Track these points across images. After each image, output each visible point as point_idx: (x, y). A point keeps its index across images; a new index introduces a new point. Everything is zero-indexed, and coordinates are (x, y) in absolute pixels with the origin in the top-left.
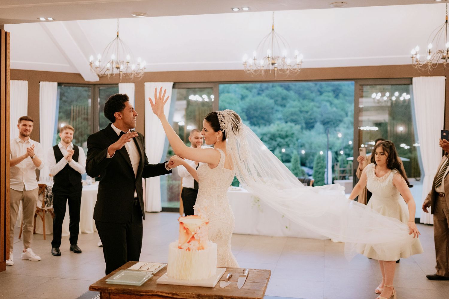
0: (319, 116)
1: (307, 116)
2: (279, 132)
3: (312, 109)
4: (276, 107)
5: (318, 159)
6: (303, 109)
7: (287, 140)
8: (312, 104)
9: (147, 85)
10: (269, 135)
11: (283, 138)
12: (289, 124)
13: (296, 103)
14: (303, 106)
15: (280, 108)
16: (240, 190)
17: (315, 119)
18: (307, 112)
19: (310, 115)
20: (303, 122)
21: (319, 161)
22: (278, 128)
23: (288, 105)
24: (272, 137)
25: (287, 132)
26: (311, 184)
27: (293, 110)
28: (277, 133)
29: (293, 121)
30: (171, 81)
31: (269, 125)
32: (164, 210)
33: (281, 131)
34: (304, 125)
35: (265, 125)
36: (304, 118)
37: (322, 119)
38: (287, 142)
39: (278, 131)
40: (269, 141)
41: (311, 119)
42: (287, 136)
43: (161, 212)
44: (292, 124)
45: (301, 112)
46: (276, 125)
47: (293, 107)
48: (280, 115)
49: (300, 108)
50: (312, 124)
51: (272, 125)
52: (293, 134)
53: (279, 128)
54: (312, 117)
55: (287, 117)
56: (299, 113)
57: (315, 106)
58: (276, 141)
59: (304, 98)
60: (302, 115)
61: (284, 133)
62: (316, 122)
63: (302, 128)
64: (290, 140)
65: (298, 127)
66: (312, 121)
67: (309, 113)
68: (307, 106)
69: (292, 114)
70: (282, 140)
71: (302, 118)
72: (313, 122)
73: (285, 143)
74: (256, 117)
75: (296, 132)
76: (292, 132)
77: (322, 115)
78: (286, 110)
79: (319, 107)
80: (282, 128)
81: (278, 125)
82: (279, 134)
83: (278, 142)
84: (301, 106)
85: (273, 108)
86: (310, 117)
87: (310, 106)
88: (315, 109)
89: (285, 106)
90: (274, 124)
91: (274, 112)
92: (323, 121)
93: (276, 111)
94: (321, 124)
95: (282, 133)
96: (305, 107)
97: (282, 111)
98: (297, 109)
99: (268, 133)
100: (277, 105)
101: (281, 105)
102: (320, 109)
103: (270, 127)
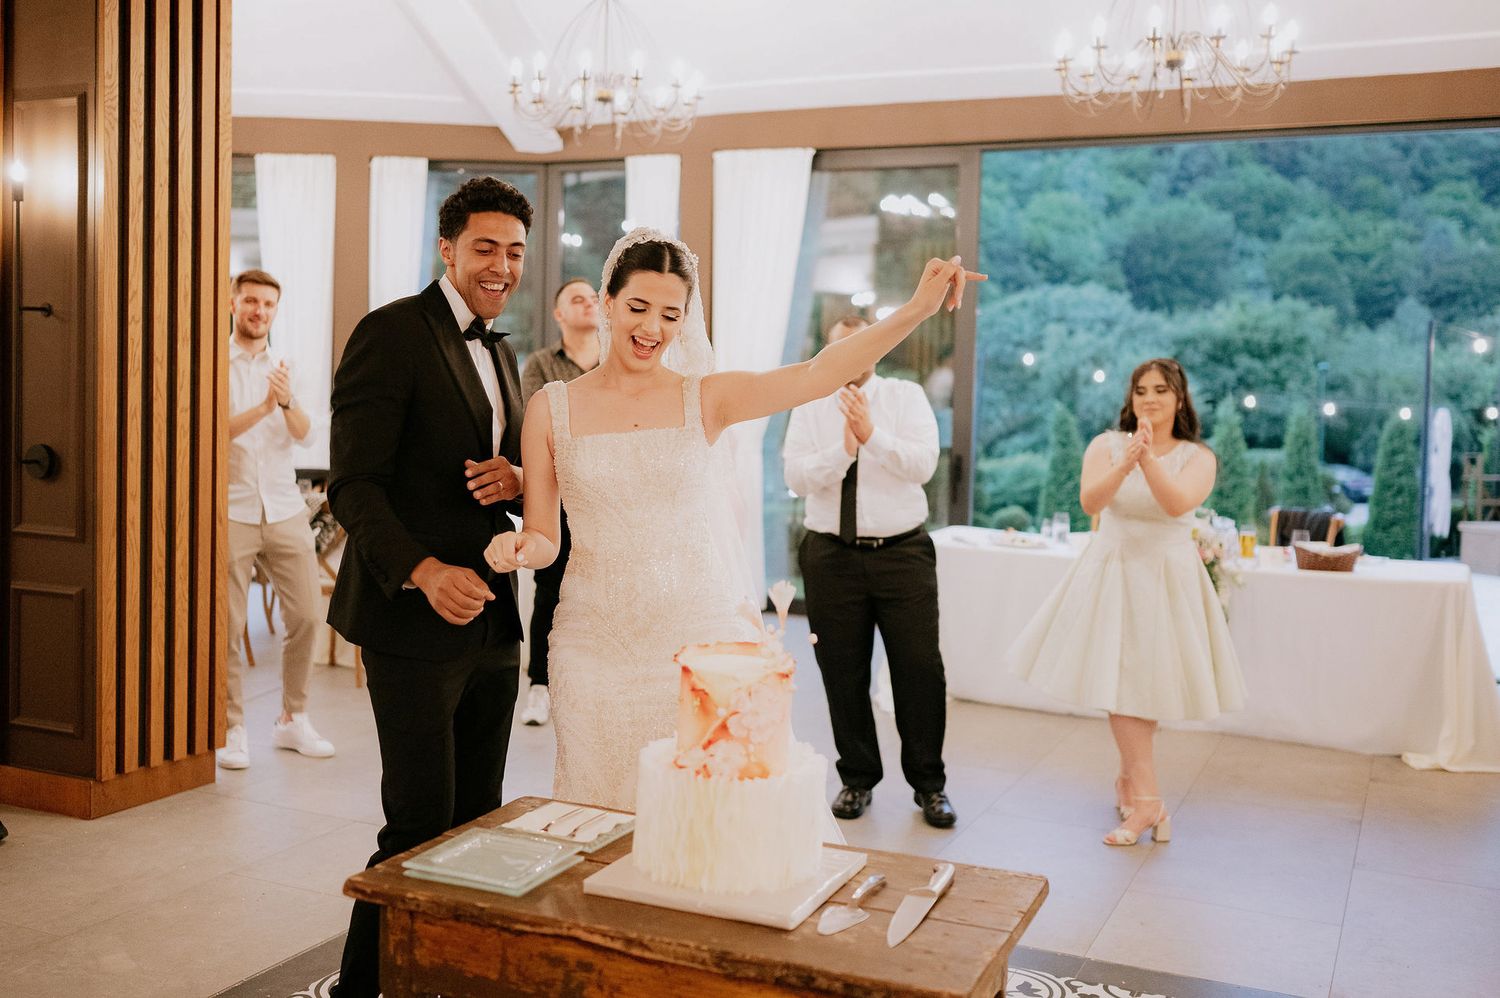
0: (1416, 274)
1: (1364, 272)
2: (1247, 334)
3: (1388, 247)
4: (1241, 241)
5: (1391, 439)
6: (1349, 246)
7: (1275, 363)
8: (1387, 225)
9: (725, 161)
10: (1205, 346)
11: (1260, 356)
12: (1287, 302)
13: (1322, 223)
14: (1351, 237)
15: (1256, 244)
16: (1041, 546)
17: (1396, 283)
18: (1365, 258)
19: (1379, 270)
20: (1347, 295)
21: (1397, 443)
22: (1243, 318)
23: (1289, 232)
24: (1220, 354)
25: (1277, 331)
26: (1332, 534)
27: (1310, 250)
28: (1238, 338)
29: (1305, 292)
30: (804, 146)
31: (1209, 307)
33: (1256, 329)
34: (1352, 308)
35: (1192, 305)
36: (1353, 280)
37: (1428, 286)
38: (1276, 372)
39: (1242, 328)
40: (1204, 364)
41: (1382, 284)
42: (1276, 349)
44: (1301, 305)
45: (1341, 256)
46: (1235, 307)
47: (1311, 240)
48: (1254, 271)
49: (1339, 243)
50: (1389, 305)
51: (1220, 308)
52: (1301, 341)
53: (1247, 319)
54: (1387, 278)
55: (1285, 278)
56: (1332, 260)
57: (1399, 234)
58: (1232, 366)
59: (1356, 203)
60: (1344, 269)
61: (1264, 338)
62: (1403, 295)
63: (1342, 321)
64: (1289, 363)
65: (1324, 315)
66: (1385, 292)
67: (1373, 264)
68: (1365, 234)
69: (1306, 265)
70: (1257, 364)
71: (1345, 280)
72: (1391, 297)
73: (1268, 376)
74: (1160, 277)
75: (1316, 336)
76: (1298, 333)
77: (1427, 271)
78: (1278, 249)
79: (1413, 239)
80: (1259, 319)
81: (1243, 306)
82: (1247, 342)
83: (1240, 371)
84: (1341, 236)
85: (1228, 245)
86: (1377, 277)
87: (1380, 234)
88: (1399, 245)
89: (1277, 236)
90: (1228, 305)
91: (1233, 257)
92: (1427, 293)
93: (1242, 254)
94: (1423, 303)
95: (1257, 337)
96: (1359, 239)
97: (1264, 255)
98: (1324, 248)
99: (1204, 337)
100: (1247, 231)
101: (1262, 234)
102: (1420, 247)
103: (1210, 315)
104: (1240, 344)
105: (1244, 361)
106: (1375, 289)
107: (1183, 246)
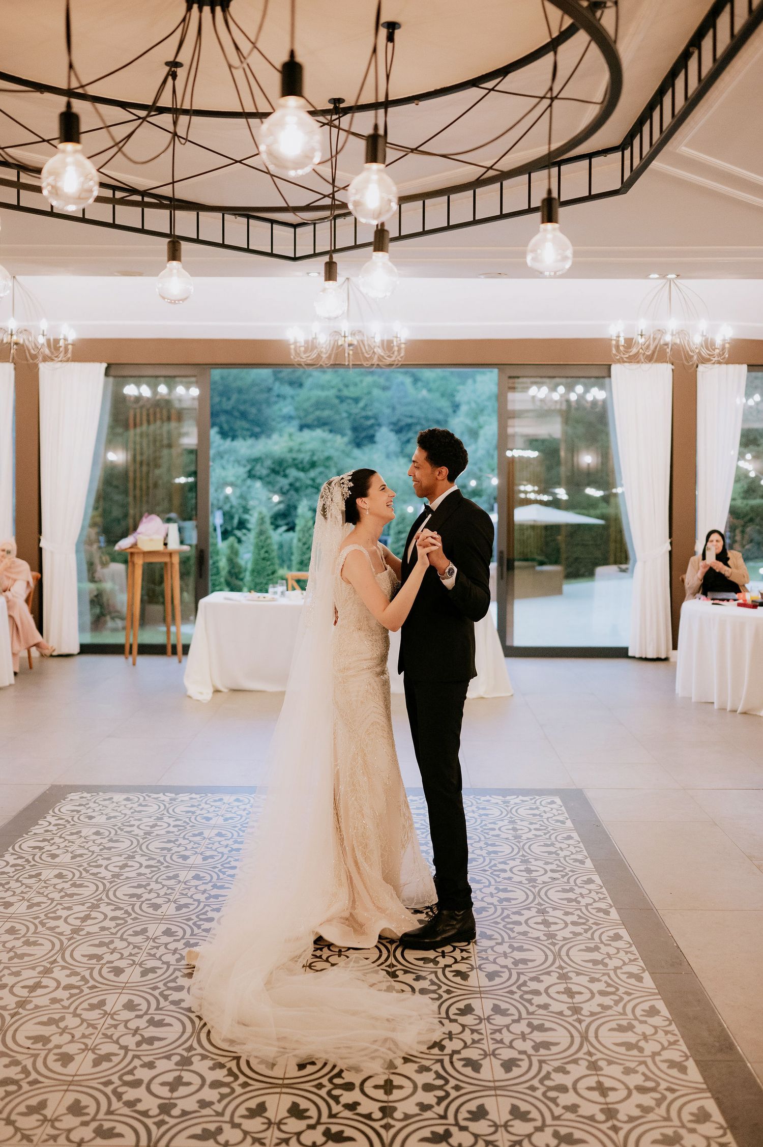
0: (387, 411)
1: (356, 409)
2: (294, 455)
3: (369, 393)
4: (277, 388)
6: (346, 393)
7: (312, 473)
8: (369, 379)
10: (268, 463)
11: (303, 470)
12: (316, 432)
13: (328, 378)
14: (347, 386)
15: (287, 390)
17: (375, 417)
18: (356, 400)
19: (364, 409)
20: (346, 425)
22: (291, 444)
23: (308, 383)
24: (277, 468)
25: (313, 453)
27: (323, 394)
28: (289, 456)
29: (322, 423)
31: (268, 437)
32: (86, 649)
33: (299, 451)
34: (350, 434)
35: (257, 436)
36: (350, 414)
37: (394, 419)
38: (313, 480)
39: (291, 450)
40: (268, 476)
41: (367, 418)
42: (313, 465)
43: (79, 654)
44: (324, 434)
45: (342, 399)
46: (285, 437)
47: (323, 387)
48: (287, 409)
49: (340, 390)
50: (371, 432)
51: (275, 436)
52: (329, 458)
53: (294, 445)
54: (370, 413)
55: (307, 413)
56: (337, 401)
57: (375, 385)
60: (344, 407)
61: (306, 457)
62: (380, 425)
64: (321, 473)
65: (339, 441)
66: (370, 422)
67: (361, 404)
68: (356, 385)
69: (319, 405)
71: (344, 415)
72: (372, 426)
73: (309, 482)
74: (227, 412)
76: (326, 454)
77: (393, 409)
78: (303, 393)
79: (385, 388)
80: (301, 444)
81: (290, 435)
82: (294, 459)
83: (291, 479)
84: (341, 386)
85: (270, 390)
86: (364, 414)
87: (364, 384)
88: (376, 392)
89: (301, 385)
90: (281, 436)
91: (274, 399)
92: (394, 424)
93: (278, 396)
94: (392, 430)
95: (300, 456)
96: (352, 389)
97: (292, 397)
98: (331, 393)
99: (267, 456)
100: (281, 381)
101: (291, 383)
102: (389, 394)
103: (270, 442)
104: (290, 460)
105: (293, 473)
106: (362, 420)
107: (240, 391)
